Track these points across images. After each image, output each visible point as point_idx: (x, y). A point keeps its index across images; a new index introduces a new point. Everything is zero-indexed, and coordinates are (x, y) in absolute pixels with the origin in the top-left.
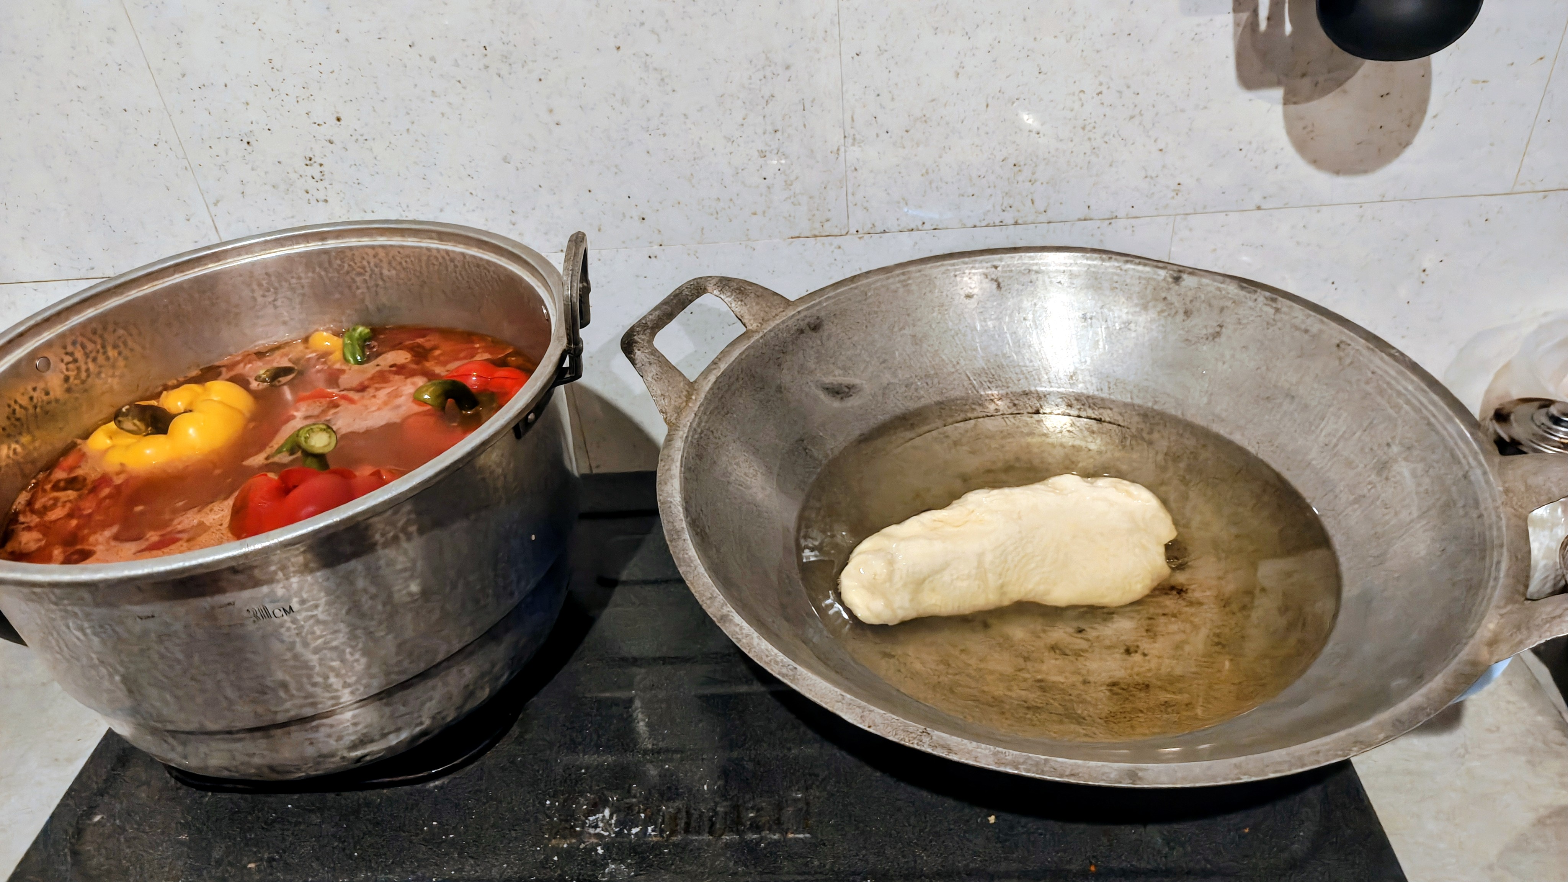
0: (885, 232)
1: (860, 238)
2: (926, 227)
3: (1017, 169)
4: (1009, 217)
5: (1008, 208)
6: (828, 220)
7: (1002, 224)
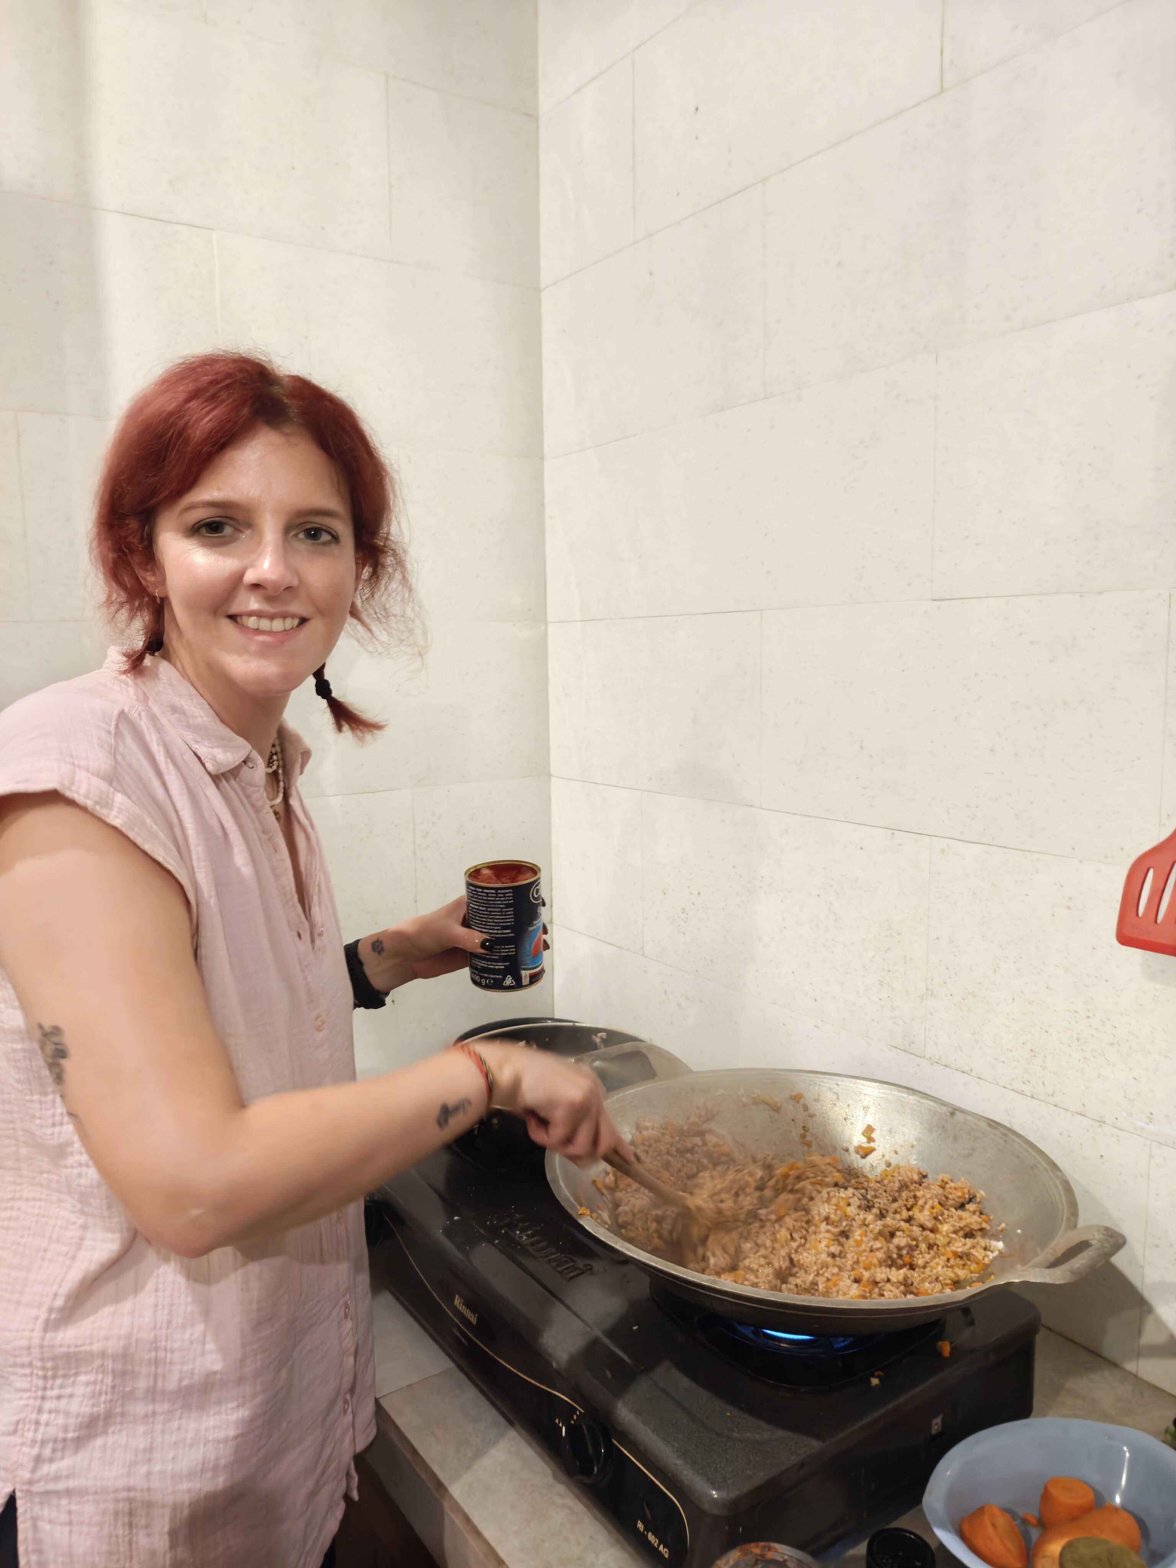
0: (946, 1066)
1: (932, 1064)
2: (972, 1074)
3: (1033, 1054)
4: (1027, 1089)
5: (1027, 1082)
6: (913, 1043)
7: (1022, 1093)
